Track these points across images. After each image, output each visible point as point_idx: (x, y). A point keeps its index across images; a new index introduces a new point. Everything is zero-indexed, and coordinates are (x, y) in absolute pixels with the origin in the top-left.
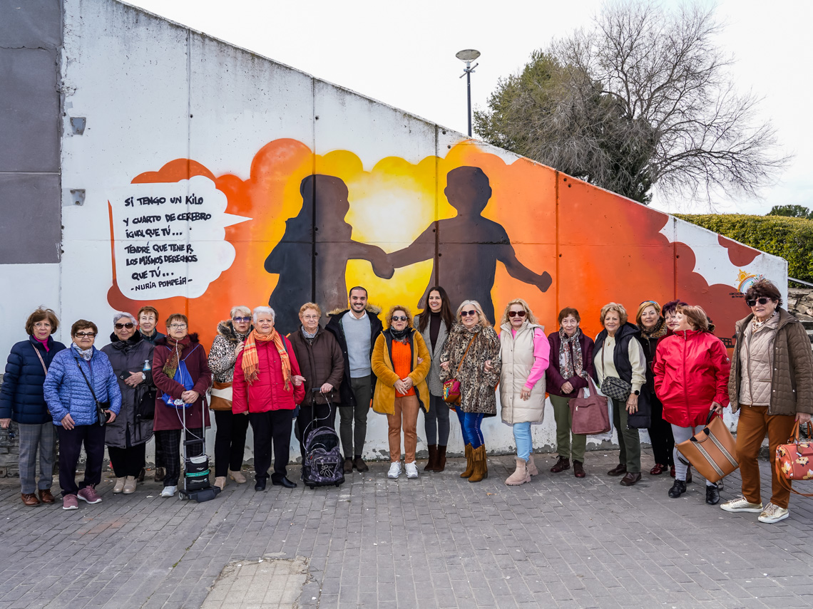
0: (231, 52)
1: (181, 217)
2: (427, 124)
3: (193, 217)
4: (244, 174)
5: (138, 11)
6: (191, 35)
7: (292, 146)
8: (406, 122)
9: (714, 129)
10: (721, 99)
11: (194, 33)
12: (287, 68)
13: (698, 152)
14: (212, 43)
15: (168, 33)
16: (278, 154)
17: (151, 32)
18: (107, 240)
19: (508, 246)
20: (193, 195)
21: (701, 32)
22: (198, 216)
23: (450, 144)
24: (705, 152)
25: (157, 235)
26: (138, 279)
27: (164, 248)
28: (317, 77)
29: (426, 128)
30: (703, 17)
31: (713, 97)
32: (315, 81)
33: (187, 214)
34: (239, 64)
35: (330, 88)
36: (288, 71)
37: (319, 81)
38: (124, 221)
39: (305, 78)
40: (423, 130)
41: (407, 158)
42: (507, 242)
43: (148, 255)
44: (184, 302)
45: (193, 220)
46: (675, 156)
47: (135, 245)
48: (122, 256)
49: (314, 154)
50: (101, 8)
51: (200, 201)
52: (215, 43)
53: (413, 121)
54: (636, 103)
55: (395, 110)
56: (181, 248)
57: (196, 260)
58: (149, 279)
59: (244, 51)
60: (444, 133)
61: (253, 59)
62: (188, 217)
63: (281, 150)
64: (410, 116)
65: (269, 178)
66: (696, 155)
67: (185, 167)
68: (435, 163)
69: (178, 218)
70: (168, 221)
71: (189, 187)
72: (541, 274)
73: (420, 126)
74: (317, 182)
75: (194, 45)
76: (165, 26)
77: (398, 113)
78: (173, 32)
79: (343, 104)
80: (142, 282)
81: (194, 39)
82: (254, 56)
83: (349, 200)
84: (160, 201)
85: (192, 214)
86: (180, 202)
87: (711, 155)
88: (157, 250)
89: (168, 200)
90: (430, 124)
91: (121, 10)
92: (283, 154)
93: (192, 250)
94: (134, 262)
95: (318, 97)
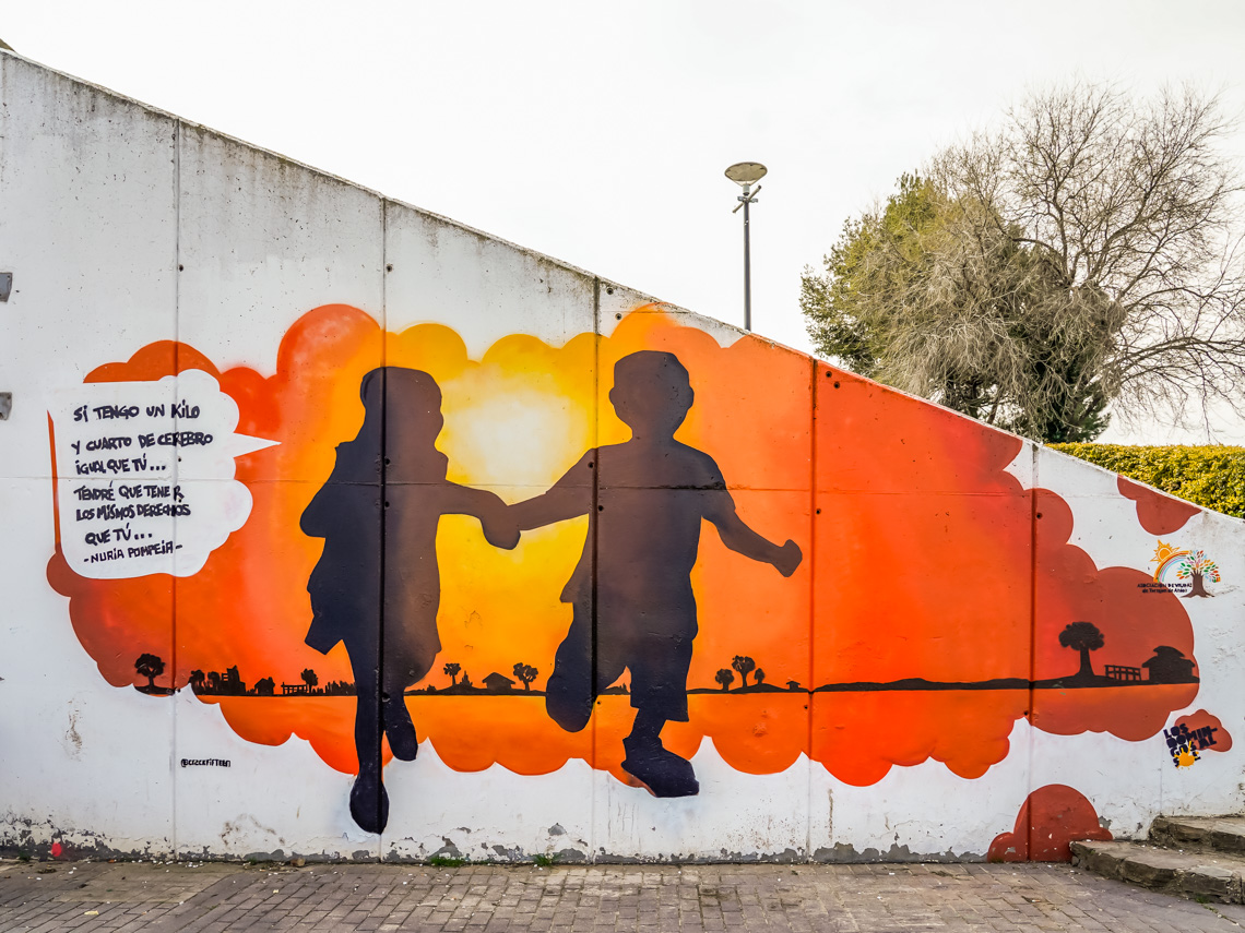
0: (246, 156)
1: (163, 440)
2: (580, 275)
3: (183, 440)
4: (267, 367)
5: (94, 91)
6: (181, 130)
7: (347, 318)
8: (542, 273)
9: (1218, 303)
10: (1229, 250)
11: (185, 125)
12: (338, 182)
13: (1187, 342)
14: (215, 143)
15: (144, 126)
16: (323, 331)
17: (116, 127)
18: (46, 478)
19: (721, 493)
20: (184, 401)
21: (1197, 134)
22: (191, 438)
23: (620, 311)
24: (1199, 342)
25: (125, 470)
26: (96, 544)
27: (137, 491)
28: (391, 196)
29: (578, 283)
30: (1202, 108)
31: (1215, 248)
32: (387, 204)
33: (174, 435)
34: (258, 177)
35: (411, 215)
36: (340, 187)
37: (394, 203)
38: (73, 445)
39: (368, 198)
40: (572, 287)
41: (543, 337)
42: (721, 486)
43: (111, 503)
44: (171, 583)
45: (183, 445)
46: (1147, 350)
47: (91, 486)
48: (70, 504)
49: (384, 331)
50: (36, 88)
51: (195, 413)
52: (219, 142)
53: (555, 272)
54: (1077, 257)
55: (524, 252)
56: (164, 492)
57: (189, 513)
58: (113, 544)
59: (267, 155)
60: (610, 292)
61: (282, 167)
62: (175, 439)
63: (327, 325)
64: (550, 263)
65: (307, 374)
66: (1182, 348)
67: (170, 356)
68: (593, 346)
69: (160, 442)
70: (142, 446)
71: (176, 389)
72: (781, 544)
73: (567, 280)
74: (388, 380)
75: (185, 146)
76: (139, 115)
77: (529, 258)
78: (151, 125)
79: (434, 243)
80: (102, 548)
81: (185, 135)
82: (284, 162)
83: (443, 410)
84: (130, 413)
85: (182, 434)
86: (163, 414)
87: (1212, 347)
88: (125, 495)
89: (143, 412)
90: (585, 276)
91: (68, 90)
92: (332, 332)
93: (182, 496)
94: (89, 515)
95: (391, 231)
